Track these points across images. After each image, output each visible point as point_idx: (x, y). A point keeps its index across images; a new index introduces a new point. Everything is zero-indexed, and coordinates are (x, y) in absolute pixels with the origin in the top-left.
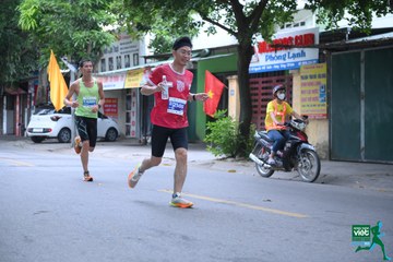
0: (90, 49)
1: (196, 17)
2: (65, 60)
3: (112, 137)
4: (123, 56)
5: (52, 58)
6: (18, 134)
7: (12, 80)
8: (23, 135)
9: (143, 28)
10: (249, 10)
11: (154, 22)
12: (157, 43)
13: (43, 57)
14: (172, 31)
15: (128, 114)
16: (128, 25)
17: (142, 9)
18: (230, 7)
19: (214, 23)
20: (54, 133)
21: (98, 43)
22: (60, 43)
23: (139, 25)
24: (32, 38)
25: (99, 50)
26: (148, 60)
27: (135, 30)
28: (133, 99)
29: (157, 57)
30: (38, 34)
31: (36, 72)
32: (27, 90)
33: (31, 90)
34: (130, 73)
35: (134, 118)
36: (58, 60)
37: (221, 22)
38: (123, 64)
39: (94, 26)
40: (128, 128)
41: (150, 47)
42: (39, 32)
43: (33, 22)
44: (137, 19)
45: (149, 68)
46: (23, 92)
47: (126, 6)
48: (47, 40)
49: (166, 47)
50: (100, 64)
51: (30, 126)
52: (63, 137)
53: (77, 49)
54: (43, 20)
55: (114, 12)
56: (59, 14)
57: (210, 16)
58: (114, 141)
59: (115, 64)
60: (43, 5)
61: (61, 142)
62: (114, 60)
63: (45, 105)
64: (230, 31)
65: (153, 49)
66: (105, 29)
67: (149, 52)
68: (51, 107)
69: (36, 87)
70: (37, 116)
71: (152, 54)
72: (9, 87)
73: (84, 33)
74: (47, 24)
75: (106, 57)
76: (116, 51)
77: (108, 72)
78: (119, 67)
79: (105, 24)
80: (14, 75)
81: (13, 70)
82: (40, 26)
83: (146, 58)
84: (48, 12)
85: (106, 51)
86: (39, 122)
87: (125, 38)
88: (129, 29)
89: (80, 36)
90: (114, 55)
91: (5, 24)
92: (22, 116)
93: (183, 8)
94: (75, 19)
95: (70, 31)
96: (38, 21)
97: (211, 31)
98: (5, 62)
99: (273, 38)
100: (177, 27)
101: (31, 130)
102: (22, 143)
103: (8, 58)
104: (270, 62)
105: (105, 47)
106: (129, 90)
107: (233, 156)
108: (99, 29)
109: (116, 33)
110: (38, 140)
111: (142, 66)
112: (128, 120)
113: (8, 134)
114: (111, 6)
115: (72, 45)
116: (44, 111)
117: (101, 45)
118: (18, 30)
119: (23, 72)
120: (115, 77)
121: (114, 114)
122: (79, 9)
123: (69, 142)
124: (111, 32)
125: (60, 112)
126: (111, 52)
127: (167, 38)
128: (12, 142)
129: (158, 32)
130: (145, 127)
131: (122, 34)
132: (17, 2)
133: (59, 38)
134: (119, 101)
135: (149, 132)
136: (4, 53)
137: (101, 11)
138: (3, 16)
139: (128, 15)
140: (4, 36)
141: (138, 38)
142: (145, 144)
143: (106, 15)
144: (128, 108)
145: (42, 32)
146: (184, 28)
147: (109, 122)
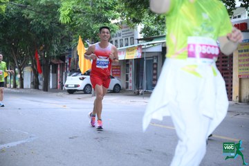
2: (88, 42)
3: (117, 90)
4: (124, 39)
5: (80, 41)
6: (59, 88)
7: (55, 55)
8: (62, 89)
9: (136, 21)
11: (143, 17)
12: (146, 30)
13: (74, 40)
14: (156, 22)
15: (127, 75)
16: (127, 19)
17: (136, 9)
20: (81, 87)
22: (85, 31)
23: (134, 19)
24: (68, 28)
26: (140, 41)
27: (132, 23)
28: (131, 66)
29: (145, 39)
30: (71, 26)
31: (70, 50)
32: (64, 61)
33: (67, 61)
34: (128, 50)
35: (131, 78)
36: (84, 42)
38: (124, 45)
39: (106, 20)
40: (127, 84)
41: (141, 33)
42: (72, 25)
43: (68, 19)
44: (133, 15)
45: (140, 46)
46: (62, 62)
47: (126, 7)
48: (77, 30)
49: (152, 33)
51: (66, 84)
52: (87, 90)
53: (96, 35)
54: (74, 17)
55: (119, 11)
56: (84, 13)
58: (119, 92)
59: (119, 44)
60: (74, 8)
61: (85, 93)
62: (119, 41)
63: (75, 70)
65: (143, 34)
66: (113, 22)
67: (140, 36)
68: (79, 71)
69: (70, 59)
70: (71, 77)
71: (142, 37)
72: (53, 59)
73: (100, 25)
74: (77, 19)
75: (113, 39)
76: (120, 35)
78: (121, 46)
79: (113, 19)
80: (57, 51)
81: (56, 49)
82: (72, 21)
83: (138, 40)
84: (77, 12)
85: (113, 36)
86: (72, 81)
87: (126, 27)
88: (128, 22)
89: (97, 27)
90: (118, 38)
91: (51, 20)
92: (62, 77)
94: (94, 16)
95: (91, 24)
96: (71, 18)
98: (51, 44)
100: (158, 20)
101: (67, 86)
102: (61, 94)
103: (53, 41)
105: (113, 33)
106: (127, 60)
108: (109, 22)
109: (120, 25)
110: (71, 92)
111: (136, 45)
112: (127, 79)
113: (53, 88)
114: (117, 7)
115: (92, 33)
116: (75, 74)
118: (59, 24)
119: (62, 50)
120: (119, 52)
121: (119, 75)
122: (96, 10)
123: (90, 93)
124: (116, 24)
125: (85, 74)
126: (116, 36)
127: (152, 27)
128: (55, 94)
129: (146, 23)
130: (138, 83)
131: (124, 25)
132: (58, 7)
133: (84, 28)
134: (122, 67)
135: (140, 87)
136: (50, 38)
137: (110, 11)
138: (50, 15)
139: (127, 13)
140: (51, 28)
141: (133, 27)
142: (138, 94)
143: (113, 13)
144: (127, 72)
145: (74, 25)
146: (163, 20)
147: (116, 81)
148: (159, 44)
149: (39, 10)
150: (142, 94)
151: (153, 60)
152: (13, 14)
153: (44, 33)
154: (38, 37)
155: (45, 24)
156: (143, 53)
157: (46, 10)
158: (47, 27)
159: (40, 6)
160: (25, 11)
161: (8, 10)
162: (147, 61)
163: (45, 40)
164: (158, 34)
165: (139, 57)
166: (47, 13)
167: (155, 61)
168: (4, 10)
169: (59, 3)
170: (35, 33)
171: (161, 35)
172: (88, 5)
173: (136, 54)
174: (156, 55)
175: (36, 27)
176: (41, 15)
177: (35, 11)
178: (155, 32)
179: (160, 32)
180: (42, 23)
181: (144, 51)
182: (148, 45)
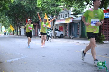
0: (56, 12)
1: (85, 3)
2: (49, 16)
3: (61, 36)
5: (46, 15)
6: (36, 35)
7: (35, 21)
8: (38, 36)
9: (70, 6)
11: (73, 5)
12: (74, 10)
13: (43, 15)
14: (79, 7)
15: (66, 30)
16: (66, 6)
17: (70, 1)
19: (90, 5)
22: (48, 11)
23: (69, 5)
24: (40, 10)
25: (58, 13)
26: (72, 15)
27: (68, 7)
28: (68, 26)
29: (74, 14)
30: (42, 9)
33: (40, 24)
34: (67, 19)
35: (68, 31)
36: (47, 16)
37: (92, 4)
39: (57, 6)
40: (66, 34)
41: (72, 12)
42: (42, 8)
43: (41, 5)
44: (69, 4)
45: (72, 17)
46: (38, 24)
48: (44, 10)
49: (77, 12)
50: (58, 16)
54: (43, 5)
55: (62, 2)
56: (47, 3)
57: (89, 3)
62: (62, 15)
65: (73, 12)
67: (72, 13)
72: (34, 23)
73: (54, 8)
74: (44, 6)
75: (60, 14)
76: (63, 13)
77: (61, 19)
78: (64, 17)
79: (60, 6)
80: (35, 20)
81: (35, 18)
82: (42, 6)
84: (44, 2)
88: (67, 7)
90: (62, 14)
91: (33, 6)
92: (37, 31)
93: (82, 1)
94: (52, 4)
95: (50, 8)
97: (90, 7)
98: (33, 16)
99: (107, 9)
100: (80, 6)
102: (37, 38)
103: (34, 15)
104: (106, 15)
105: (60, 12)
106: (66, 24)
108: (58, 7)
109: (63, 8)
111: (70, 17)
112: (66, 32)
113: (34, 35)
114: (62, 0)
115: (51, 11)
117: (59, 11)
118: (37, 8)
119: (38, 19)
120: (63, 20)
121: (62, 30)
122: (53, 2)
124: (61, 8)
126: (61, 13)
127: (77, 9)
128: (35, 38)
129: (75, 7)
130: (71, 33)
131: (65, 8)
133: (47, 9)
135: (72, 35)
136: (33, 14)
137: (59, 2)
138: (33, 4)
139: (66, 3)
140: (33, 9)
141: (69, 9)
142: (71, 38)
144: (66, 28)
145: (43, 8)
146: (82, 6)
147: (61, 32)
148: (80, 16)
149: (28, 2)
150: (72, 38)
152: (17, 3)
153: (30, 12)
154: (27, 13)
156: (73, 20)
158: (31, 9)
160: (22, 2)
162: (75, 24)
163: (30, 15)
164: (80, 12)
165: (72, 22)
166: (31, 3)
167: (78, 24)
168: (13, 2)
170: (26, 11)
173: (70, 21)
174: (79, 21)
175: (26, 9)
176: (29, 4)
177: (26, 2)
178: (78, 11)
179: (81, 11)
180: (29, 7)
181: (73, 19)
182: (75, 17)
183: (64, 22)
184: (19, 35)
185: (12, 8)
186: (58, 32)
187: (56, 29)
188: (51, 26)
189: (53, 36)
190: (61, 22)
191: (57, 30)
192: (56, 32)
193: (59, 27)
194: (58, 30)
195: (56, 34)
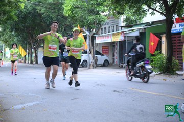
0: (96, 24)
1: (145, 7)
2: (85, 29)
3: (106, 64)
4: (111, 27)
9: (120, 13)
10: (171, 3)
11: (125, 10)
12: (127, 20)
14: (134, 14)
15: (113, 53)
16: (113, 12)
17: (120, 4)
18: (161, 2)
19: (154, 10)
21: (99, 21)
22: (82, 21)
23: (118, 12)
24: (69, 19)
25: (100, 24)
27: (117, 15)
28: (116, 47)
29: (127, 26)
30: (72, 18)
31: (71, 35)
34: (114, 35)
35: (116, 55)
37: (157, 9)
38: (111, 31)
39: (98, 13)
40: (114, 60)
41: (123, 22)
43: (70, 13)
44: (117, 9)
45: (123, 32)
47: (112, 3)
48: (76, 20)
49: (132, 22)
50: (100, 31)
52: (84, 64)
53: (90, 24)
54: (74, 11)
55: (107, 6)
56: (81, 8)
57: (152, 7)
58: (107, 66)
59: (107, 31)
60: (74, 4)
61: (83, 67)
64: (162, 13)
65: (125, 23)
66: (103, 14)
67: (123, 24)
71: (125, 25)
73: (93, 17)
74: (76, 13)
75: (103, 27)
76: (108, 24)
78: (109, 32)
79: (103, 12)
82: (73, 14)
83: (122, 27)
84: (76, 7)
85: (103, 25)
87: (112, 18)
88: (114, 14)
89: (91, 18)
90: (107, 26)
91: (57, 14)
93: (139, 3)
94: (89, 10)
95: (87, 16)
96: (72, 12)
97: (153, 13)
99: (183, 16)
100: (136, 12)
104: (181, 28)
105: (103, 22)
106: (114, 42)
107: (164, 73)
108: (99, 14)
109: (108, 16)
111: (120, 31)
112: (114, 56)
114: (105, 3)
115: (87, 22)
117: (101, 22)
118: (63, 16)
120: (108, 36)
121: (107, 53)
122: (90, 6)
123: (86, 67)
124: (105, 16)
126: (105, 25)
127: (132, 17)
129: (127, 15)
130: (122, 59)
131: (111, 17)
132: (62, 4)
133: (82, 19)
134: (109, 48)
135: (123, 62)
137: (101, 6)
138: (56, 10)
139: (113, 7)
140: (57, 19)
141: (118, 18)
142: (121, 67)
143: (103, 8)
144: (114, 51)
145: (74, 17)
146: (140, 12)
147: (105, 57)
148: (137, 30)
149: (48, 6)
150: (125, 67)
151: (133, 42)
152: (30, 10)
155: (53, 16)
156: (125, 37)
157: (53, 6)
158: (54, 19)
159: (49, 3)
160: (38, 8)
161: (26, 7)
162: (128, 42)
164: (136, 22)
165: (123, 40)
166: (54, 8)
168: (23, 7)
169: (63, 1)
170: (45, 23)
171: (138, 23)
172: (84, 2)
173: (120, 38)
175: (46, 18)
176: (50, 10)
177: (46, 7)
178: (134, 21)
179: (138, 21)
180: (51, 15)
181: (126, 35)
182: (129, 31)
183: (109, 40)
184: (34, 62)
185: (22, 17)
186: (100, 56)
187: (96, 51)
188: (88, 47)
189: (92, 64)
190: (105, 39)
191: (98, 53)
192: (97, 57)
193: (101, 49)
194: (100, 54)
195: (96, 61)
